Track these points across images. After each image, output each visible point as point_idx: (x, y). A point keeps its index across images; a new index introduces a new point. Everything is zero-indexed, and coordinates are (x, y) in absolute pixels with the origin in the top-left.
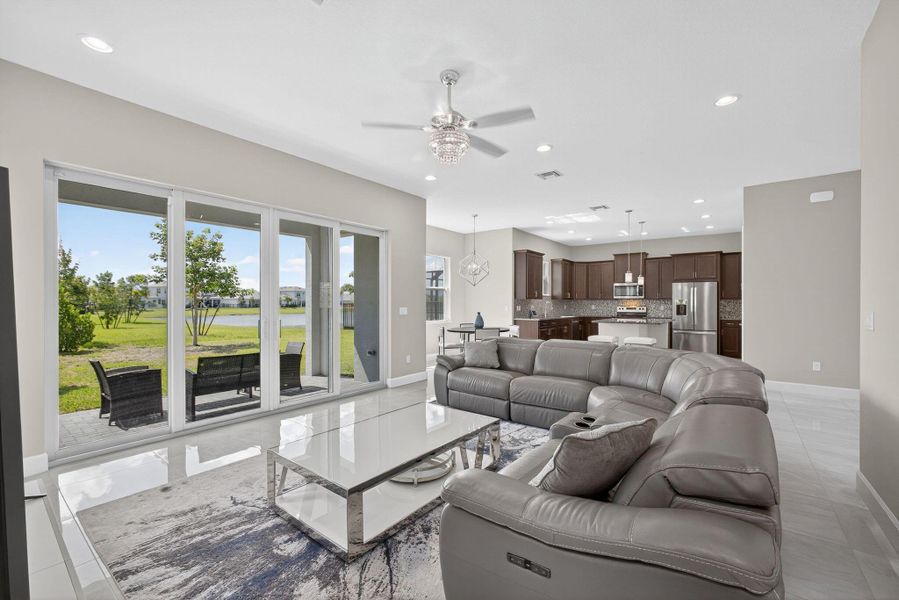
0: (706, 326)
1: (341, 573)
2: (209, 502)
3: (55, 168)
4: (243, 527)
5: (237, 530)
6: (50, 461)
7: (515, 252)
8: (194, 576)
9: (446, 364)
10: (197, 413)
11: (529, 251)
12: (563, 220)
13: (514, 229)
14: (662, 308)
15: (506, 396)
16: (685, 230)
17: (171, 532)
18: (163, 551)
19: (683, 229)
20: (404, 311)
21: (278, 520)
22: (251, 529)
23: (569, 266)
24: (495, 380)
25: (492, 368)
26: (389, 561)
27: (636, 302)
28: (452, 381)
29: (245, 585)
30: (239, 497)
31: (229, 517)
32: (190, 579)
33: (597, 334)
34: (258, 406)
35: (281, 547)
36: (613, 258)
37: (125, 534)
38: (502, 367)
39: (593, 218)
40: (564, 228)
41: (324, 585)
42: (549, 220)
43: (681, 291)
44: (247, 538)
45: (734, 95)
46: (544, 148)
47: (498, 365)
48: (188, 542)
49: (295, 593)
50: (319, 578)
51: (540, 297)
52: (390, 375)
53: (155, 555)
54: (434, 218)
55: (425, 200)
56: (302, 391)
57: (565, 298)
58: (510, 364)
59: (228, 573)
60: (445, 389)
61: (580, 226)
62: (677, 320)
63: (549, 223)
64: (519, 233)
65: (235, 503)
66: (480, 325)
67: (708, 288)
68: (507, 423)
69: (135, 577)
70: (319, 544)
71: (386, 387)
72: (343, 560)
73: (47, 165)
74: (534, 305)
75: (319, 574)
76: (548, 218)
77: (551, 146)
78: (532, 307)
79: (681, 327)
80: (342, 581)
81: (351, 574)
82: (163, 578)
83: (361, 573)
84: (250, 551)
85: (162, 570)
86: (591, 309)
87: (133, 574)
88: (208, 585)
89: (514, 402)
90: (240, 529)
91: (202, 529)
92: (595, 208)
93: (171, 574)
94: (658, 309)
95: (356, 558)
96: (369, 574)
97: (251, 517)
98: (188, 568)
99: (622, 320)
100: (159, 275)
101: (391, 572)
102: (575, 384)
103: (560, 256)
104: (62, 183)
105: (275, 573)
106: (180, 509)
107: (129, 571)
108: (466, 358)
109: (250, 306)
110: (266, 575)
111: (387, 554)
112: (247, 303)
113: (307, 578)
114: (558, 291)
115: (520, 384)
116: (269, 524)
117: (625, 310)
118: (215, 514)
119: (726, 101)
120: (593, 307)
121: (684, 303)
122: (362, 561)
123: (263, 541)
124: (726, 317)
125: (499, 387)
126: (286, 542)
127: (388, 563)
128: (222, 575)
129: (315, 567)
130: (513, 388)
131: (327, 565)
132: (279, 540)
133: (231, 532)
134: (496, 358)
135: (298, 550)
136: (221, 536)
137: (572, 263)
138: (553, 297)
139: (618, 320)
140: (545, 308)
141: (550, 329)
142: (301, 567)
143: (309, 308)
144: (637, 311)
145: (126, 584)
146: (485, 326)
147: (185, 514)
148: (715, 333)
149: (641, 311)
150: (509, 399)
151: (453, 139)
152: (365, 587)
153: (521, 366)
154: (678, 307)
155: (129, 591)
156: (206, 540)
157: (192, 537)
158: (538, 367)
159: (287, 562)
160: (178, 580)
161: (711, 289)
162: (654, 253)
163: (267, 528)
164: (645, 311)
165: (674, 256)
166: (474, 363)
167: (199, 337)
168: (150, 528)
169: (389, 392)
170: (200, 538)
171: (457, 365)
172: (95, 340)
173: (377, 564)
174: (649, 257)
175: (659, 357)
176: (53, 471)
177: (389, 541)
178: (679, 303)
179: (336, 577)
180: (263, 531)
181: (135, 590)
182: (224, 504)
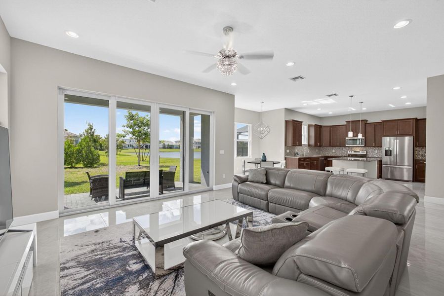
0: (406, 163)
1: (151, 284)
2: (110, 239)
3: (63, 89)
4: (119, 254)
5: (116, 255)
6: (60, 214)
7: (286, 121)
8: (90, 274)
9: (237, 180)
10: (126, 197)
11: (293, 120)
12: (314, 103)
13: (286, 109)
14: (376, 151)
15: (266, 198)
16: (392, 106)
17: (89, 253)
18: (83, 260)
19: (390, 105)
20: (222, 152)
21: (135, 252)
22: (122, 255)
23: (319, 129)
24: (262, 189)
25: (262, 183)
26: (176, 280)
27: (359, 148)
28: (240, 189)
29: (107, 282)
30: (124, 239)
31: (116, 248)
32: (87, 276)
33: (332, 166)
34: (149, 196)
35: (131, 266)
36: (345, 123)
37: (73, 250)
38: (268, 183)
39: (330, 101)
40: (315, 107)
41: (141, 288)
42: (305, 103)
43: (390, 142)
44: (118, 259)
45: (407, 20)
46: (290, 64)
47: (265, 181)
48: (94, 258)
49: (127, 290)
50: (140, 284)
51: (300, 145)
52: (214, 183)
53: (79, 262)
54: (239, 103)
55: (234, 95)
56: (175, 189)
57: (316, 145)
58: (272, 181)
59: (103, 275)
60: (237, 193)
61: (323, 106)
62: (386, 159)
63: (304, 105)
64: (289, 111)
65: (121, 242)
66: (264, 160)
67: (408, 140)
68: (267, 213)
69: (67, 271)
70: (147, 267)
71: (213, 190)
72: (154, 277)
73: (60, 88)
74: (297, 149)
75: (140, 283)
76: (304, 102)
77: (295, 63)
78: (296, 150)
79: (389, 163)
80: (150, 288)
81: (155, 285)
82: (77, 273)
83: (160, 285)
84: (117, 266)
85: (78, 269)
86: (333, 152)
87: (67, 269)
88: (93, 279)
89: (270, 202)
90: (117, 254)
91: (102, 252)
92: (330, 96)
93: (81, 272)
94: (374, 153)
95: (160, 277)
96: (163, 286)
97: (125, 249)
98: (89, 270)
99: (350, 158)
100: (125, 134)
101: (174, 287)
102: (304, 194)
103: (313, 123)
104: (66, 96)
105: (122, 278)
106: (98, 241)
107: (66, 268)
108: (249, 177)
109: (168, 148)
110: (118, 279)
111: (176, 277)
112: (166, 147)
113: (135, 283)
114: (312, 142)
115: (274, 193)
116: (130, 254)
117: (353, 153)
118: (111, 245)
119: (401, 24)
120: (334, 151)
121: (391, 149)
122: (163, 279)
123: (124, 261)
124: (419, 157)
125: (263, 193)
126: (133, 264)
127: (175, 282)
128: (101, 276)
129: (141, 278)
130: (270, 194)
131: (146, 278)
132: (131, 262)
133: (112, 255)
134: (265, 178)
135: (137, 268)
136: (109, 256)
137: (321, 126)
138: (309, 145)
139: (349, 158)
140: (304, 151)
141: (305, 163)
142: (135, 277)
143: (181, 149)
144: (360, 153)
145: (62, 273)
146: (267, 160)
147: (99, 244)
148: (411, 167)
149: (363, 153)
150: (268, 200)
151: (227, 63)
152: (159, 293)
153: (278, 183)
154: (386, 151)
155: (62, 277)
156: (102, 258)
157: (96, 255)
158: (287, 184)
159: (130, 273)
160: (82, 275)
161: (409, 140)
162: (372, 120)
163: (129, 256)
164: (365, 153)
165: (384, 121)
166: (253, 180)
167: (141, 162)
168: (83, 249)
169: (214, 192)
170: (100, 256)
171: (243, 181)
172: (101, 162)
173: (169, 282)
174: (368, 122)
175: (355, 181)
176: (60, 218)
177: (180, 270)
178: (387, 149)
179: (148, 285)
180: (127, 256)
181: (65, 277)
182: (116, 241)
